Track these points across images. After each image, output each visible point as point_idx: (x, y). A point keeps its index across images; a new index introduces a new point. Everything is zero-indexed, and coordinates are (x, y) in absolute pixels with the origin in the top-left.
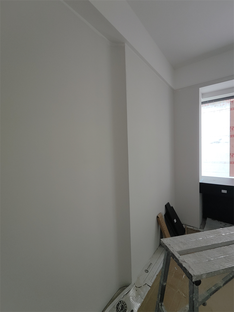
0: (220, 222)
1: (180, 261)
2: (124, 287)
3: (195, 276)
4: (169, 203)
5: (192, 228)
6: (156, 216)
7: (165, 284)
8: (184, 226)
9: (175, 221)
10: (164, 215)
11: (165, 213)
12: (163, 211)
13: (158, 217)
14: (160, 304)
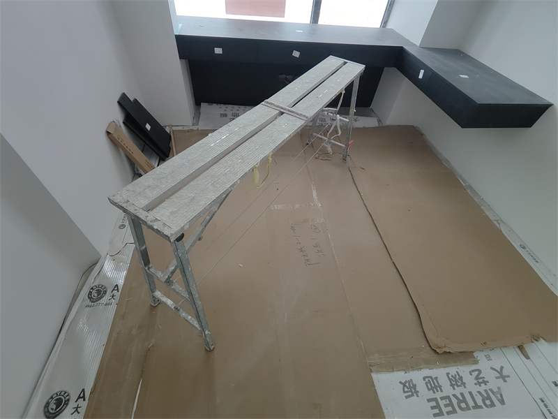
0: (219, 106)
1: (148, 223)
2: (92, 265)
3: (172, 235)
4: (124, 95)
5: (180, 128)
6: (104, 131)
7: (144, 247)
8: (168, 130)
9: (148, 127)
10: (123, 122)
11: (123, 118)
12: (118, 116)
13: (108, 133)
14: (146, 268)
